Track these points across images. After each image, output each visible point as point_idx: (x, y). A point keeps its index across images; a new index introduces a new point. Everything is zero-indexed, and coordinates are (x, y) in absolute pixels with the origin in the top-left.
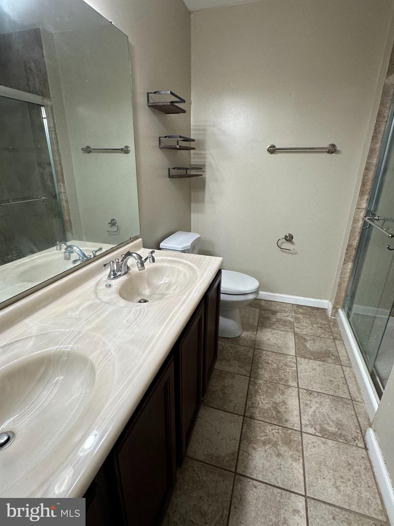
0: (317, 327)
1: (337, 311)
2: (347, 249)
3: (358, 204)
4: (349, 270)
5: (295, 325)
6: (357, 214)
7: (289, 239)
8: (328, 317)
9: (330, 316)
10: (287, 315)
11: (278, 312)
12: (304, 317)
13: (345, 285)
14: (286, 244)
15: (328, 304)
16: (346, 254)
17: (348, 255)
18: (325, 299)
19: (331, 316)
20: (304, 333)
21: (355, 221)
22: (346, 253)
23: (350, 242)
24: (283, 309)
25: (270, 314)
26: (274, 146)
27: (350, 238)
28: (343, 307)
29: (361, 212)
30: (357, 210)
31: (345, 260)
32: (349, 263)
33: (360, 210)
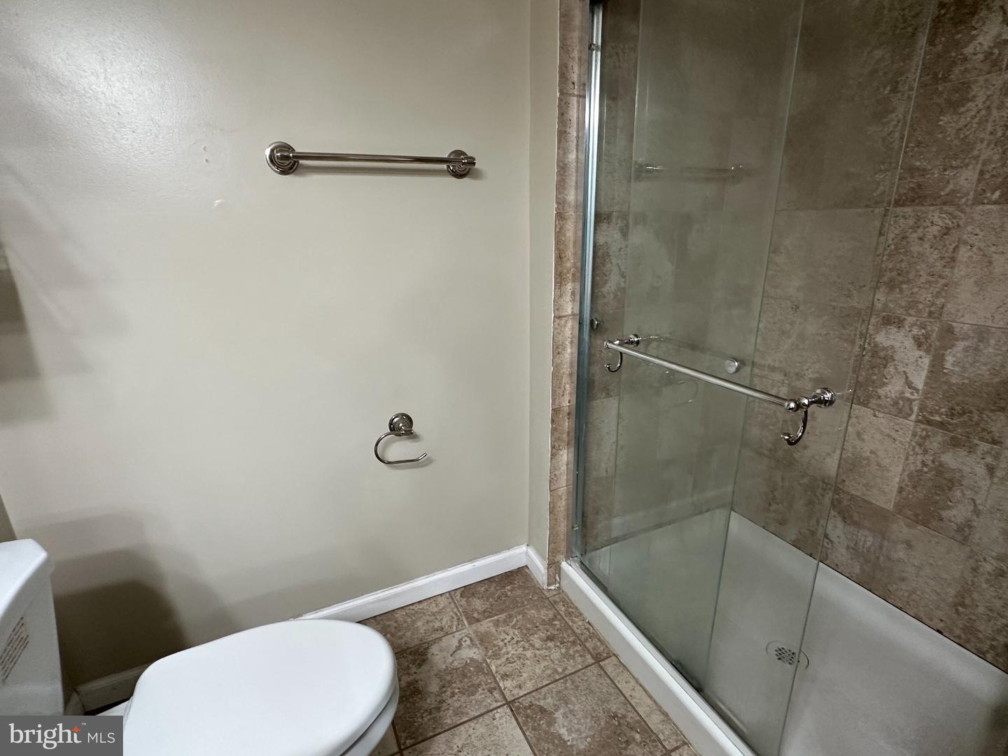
0: (542, 640)
1: (559, 570)
2: (553, 421)
3: (558, 308)
4: (564, 468)
5: (493, 668)
6: (557, 332)
7: (402, 427)
8: (541, 590)
9: (545, 587)
10: (455, 643)
11: (430, 644)
12: (497, 624)
13: (562, 504)
14: (397, 443)
15: (527, 553)
16: (552, 434)
17: (556, 435)
18: (518, 544)
19: (549, 585)
20: (529, 686)
21: (557, 350)
22: (554, 430)
23: (557, 403)
24: (437, 625)
25: (414, 670)
26: (290, 148)
27: (554, 392)
28: (569, 556)
29: (565, 326)
30: (557, 321)
31: (553, 447)
32: (561, 453)
33: (563, 322)
